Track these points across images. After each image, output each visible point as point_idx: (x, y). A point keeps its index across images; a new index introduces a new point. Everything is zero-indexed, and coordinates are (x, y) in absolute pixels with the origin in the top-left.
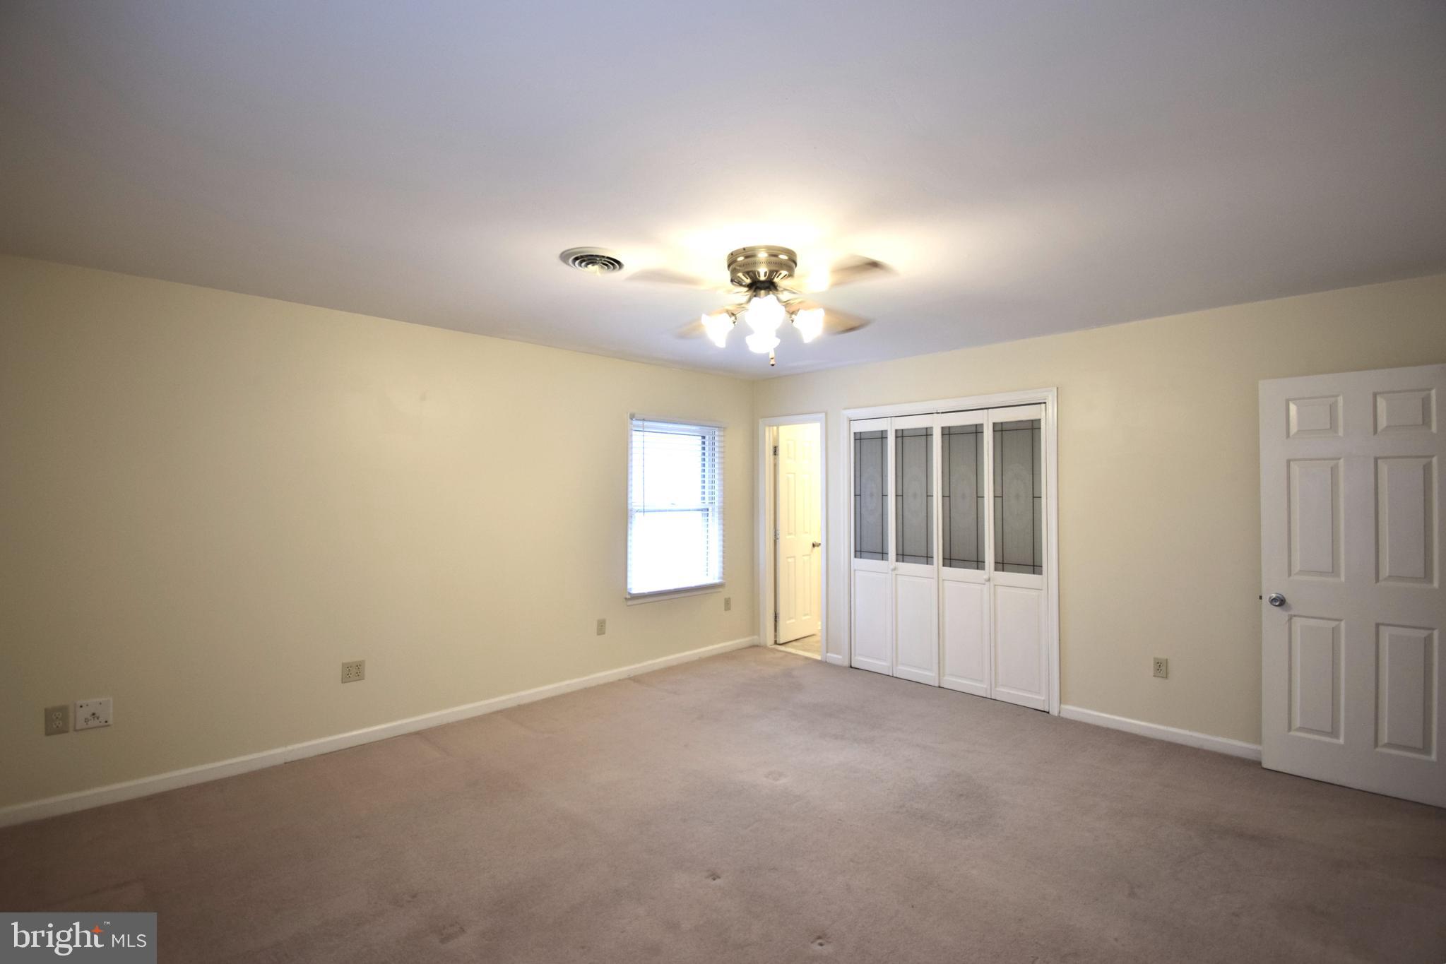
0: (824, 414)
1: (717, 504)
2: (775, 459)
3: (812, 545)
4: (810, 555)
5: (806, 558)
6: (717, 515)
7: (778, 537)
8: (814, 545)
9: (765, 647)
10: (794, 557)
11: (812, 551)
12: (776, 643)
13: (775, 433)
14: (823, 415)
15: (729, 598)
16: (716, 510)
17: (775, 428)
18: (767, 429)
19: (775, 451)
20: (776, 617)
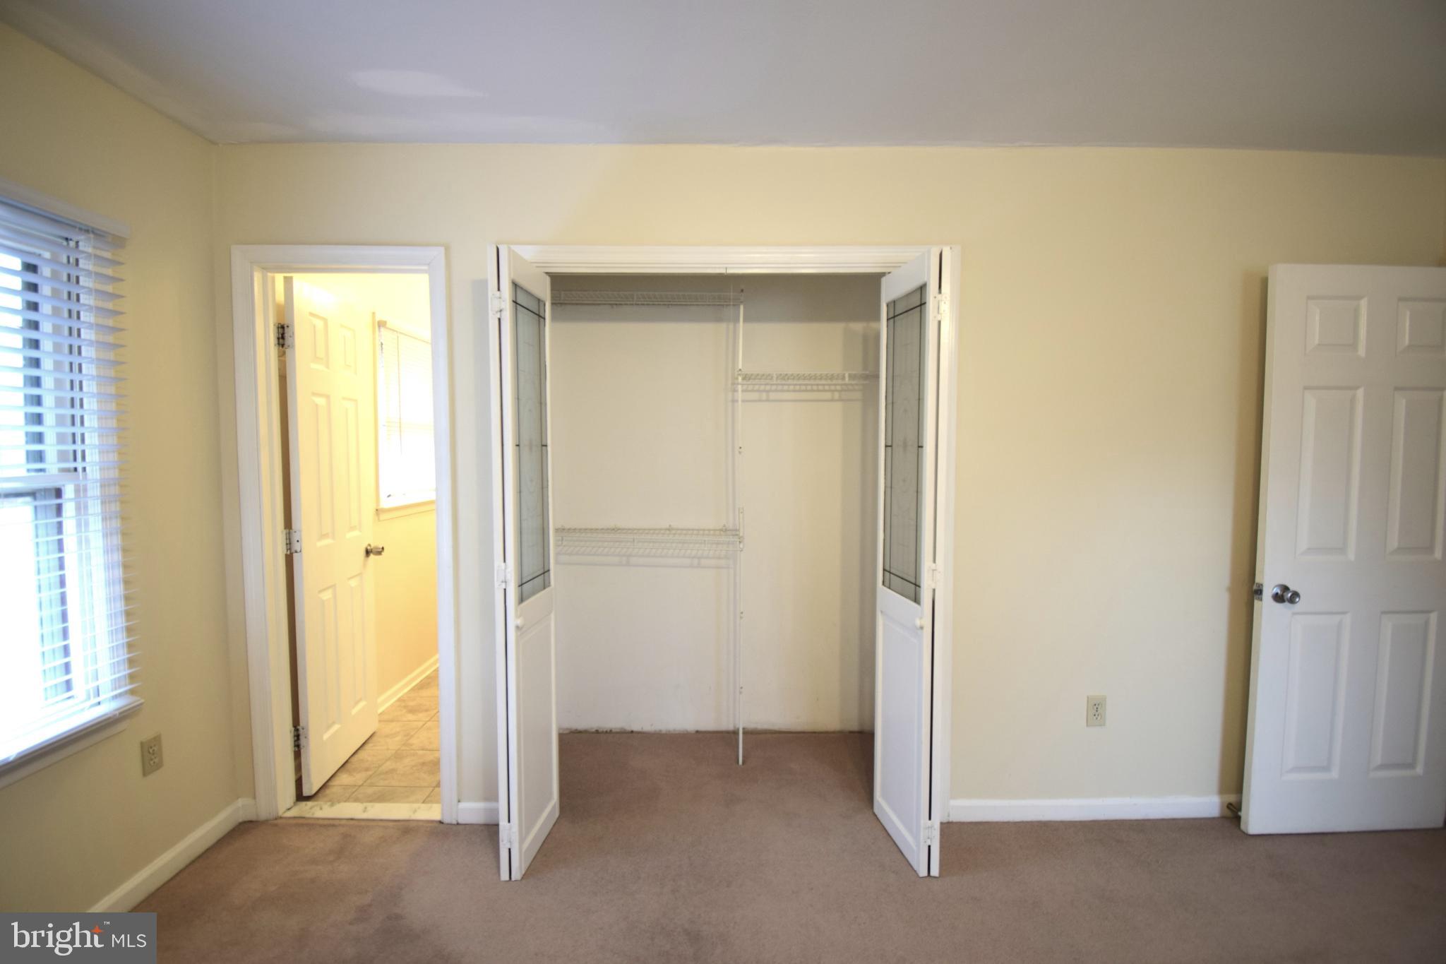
0: (442, 250)
1: (94, 473)
2: (282, 355)
3: (363, 553)
4: (360, 574)
5: (353, 583)
6: (95, 507)
7: (296, 546)
8: (368, 552)
9: (274, 824)
10: (333, 587)
11: (365, 565)
12: (300, 797)
13: (280, 296)
14: (438, 253)
15: (157, 740)
16: (94, 491)
17: (279, 278)
18: (257, 277)
19: (283, 335)
20: (297, 737)
